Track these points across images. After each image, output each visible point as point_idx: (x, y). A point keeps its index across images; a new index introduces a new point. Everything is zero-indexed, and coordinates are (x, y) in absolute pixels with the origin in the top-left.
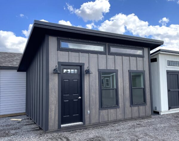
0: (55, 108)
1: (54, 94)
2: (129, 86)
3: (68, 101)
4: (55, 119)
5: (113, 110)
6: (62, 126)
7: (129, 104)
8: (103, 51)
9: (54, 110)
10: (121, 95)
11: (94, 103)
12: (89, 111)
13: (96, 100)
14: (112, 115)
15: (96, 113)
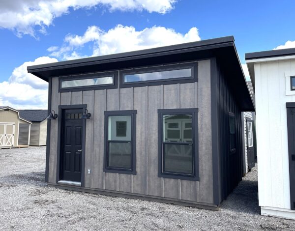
0: (55, 158)
1: (54, 143)
2: (157, 139)
3: (69, 153)
4: (54, 171)
5: (125, 175)
6: (59, 182)
7: (157, 172)
8: (112, 83)
9: (53, 161)
10: (141, 154)
11: (97, 160)
12: (89, 170)
13: (99, 157)
14: (123, 183)
15: (99, 175)
